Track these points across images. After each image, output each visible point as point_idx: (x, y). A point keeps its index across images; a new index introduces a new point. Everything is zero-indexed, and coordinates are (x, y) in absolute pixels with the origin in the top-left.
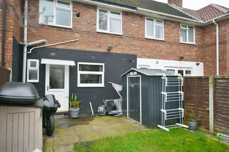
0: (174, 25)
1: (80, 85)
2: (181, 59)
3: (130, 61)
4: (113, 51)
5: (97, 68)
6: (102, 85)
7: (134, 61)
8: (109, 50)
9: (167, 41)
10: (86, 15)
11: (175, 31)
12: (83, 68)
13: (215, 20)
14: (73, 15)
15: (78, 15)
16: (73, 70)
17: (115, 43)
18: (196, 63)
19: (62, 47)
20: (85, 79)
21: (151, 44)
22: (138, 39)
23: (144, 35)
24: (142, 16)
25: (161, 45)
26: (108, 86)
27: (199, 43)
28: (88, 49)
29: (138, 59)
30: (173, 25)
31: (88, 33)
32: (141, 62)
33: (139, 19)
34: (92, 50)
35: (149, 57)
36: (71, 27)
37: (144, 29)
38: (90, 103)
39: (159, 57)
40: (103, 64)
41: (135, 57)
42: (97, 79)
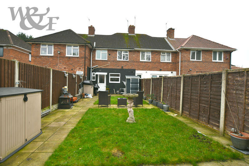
0: (157, 54)
1: (110, 82)
2: (161, 70)
3: (132, 72)
4: (124, 68)
5: (118, 75)
6: (119, 82)
7: (134, 72)
8: (122, 68)
9: (153, 61)
10: (113, 54)
11: (157, 56)
12: (112, 75)
13: (178, 50)
14: (108, 55)
15: (110, 55)
16: (107, 76)
17: (125, 65)
18: (171, 72)
19: (104, 67)
20: (112, 80)
21: (143, 64)
22: (137, 62)
23: (139, 60)
24: (139, 51)
25: (149, 64)
26: (122, 83)
27: (174, 61)
28: (113, 68)
29: (136, 71)
30: (156, 53)
31: (113, 61)
32: (137, 72)
33: (137, 53)
34: (115, 68)
35: (142, 70)
36: (107, 60)
37: (140, 57)
38: (114, 89)
39: (147, 70)
40: (120, 74)
41: (134, 70)
42: (117, 80)
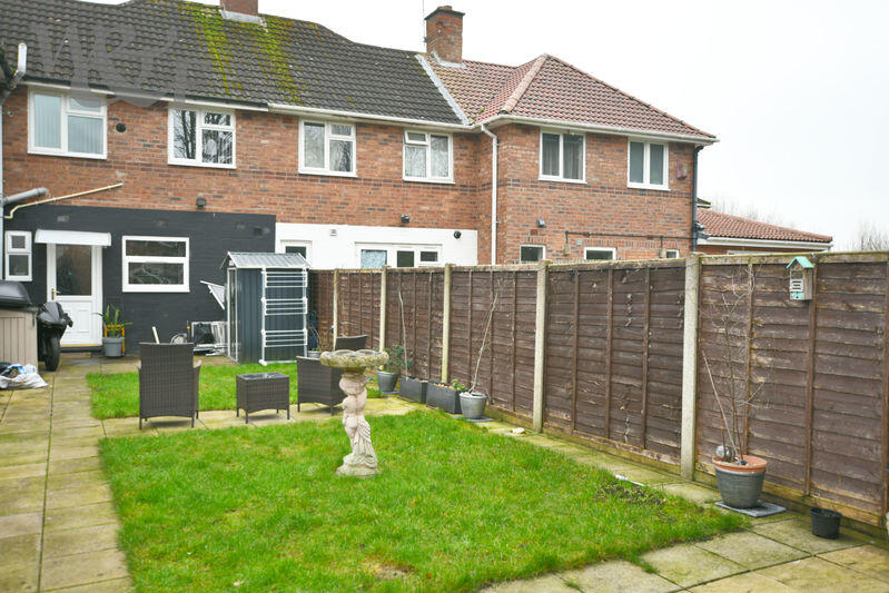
0: (386, 136)
1: (127, 287)
2: (404, 222)
3: (258, 231)
4: (212, 207)
5: (177, 250)
6: (184, 288)
7: (267, 231)
8: (201, 207)
9: (364, 176)
10: (142, 127)
11: (387, 150)
12: (135, 249)
13: (486, 125)
14: (110, 129)
15: (121, 128)
16: (111, 256)
17: (215, 190)
18: (453, 231)
19: (86, 202)
20: (139, 274)
21: (317, 188)
22: (280, 176)
23: (295, 166)
24: (290, 120)
25: (345, 190)
26: (200, 292)
27: (464, 180)
28: (147, 206)
29: (277, 224)
30: (382, 136)
31: (146, 167)
32: (286, 233)
33: (283, 126)
34: (158, 206)
35: (311, 220)
36: (104, 156)
37: (297, 150)
38: (154, 328)
39: (338, 219)
40: (186, 240)
41: (270, 221)
42: (173, 274)
